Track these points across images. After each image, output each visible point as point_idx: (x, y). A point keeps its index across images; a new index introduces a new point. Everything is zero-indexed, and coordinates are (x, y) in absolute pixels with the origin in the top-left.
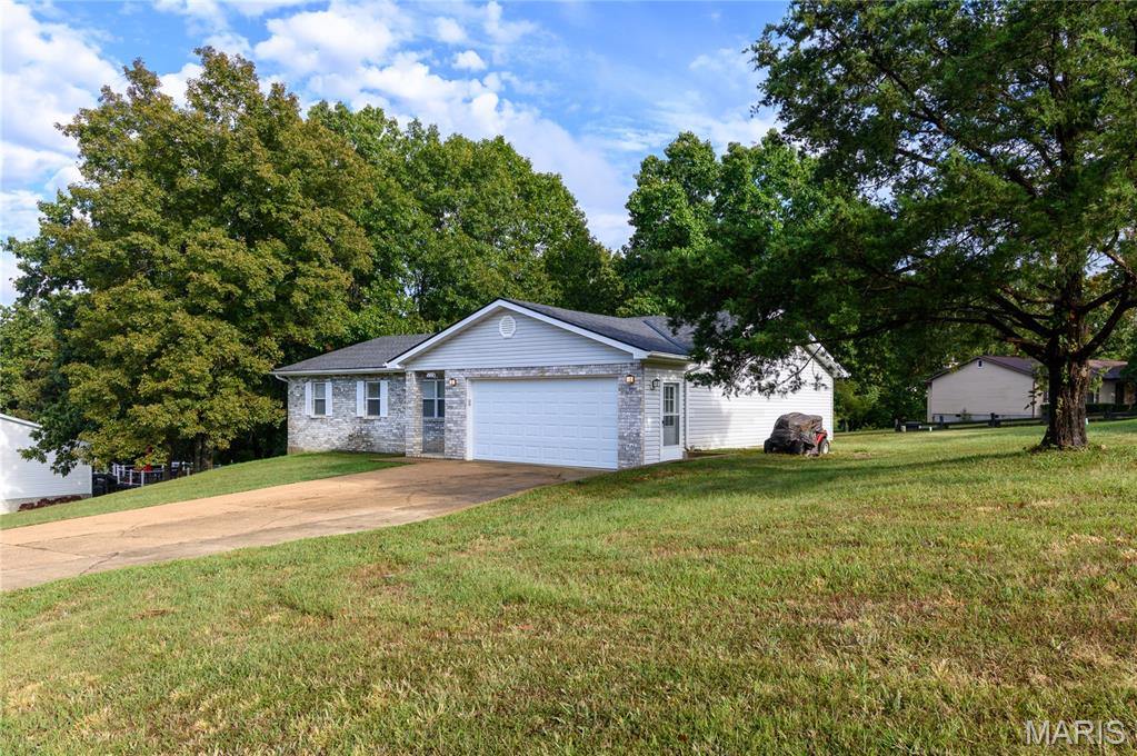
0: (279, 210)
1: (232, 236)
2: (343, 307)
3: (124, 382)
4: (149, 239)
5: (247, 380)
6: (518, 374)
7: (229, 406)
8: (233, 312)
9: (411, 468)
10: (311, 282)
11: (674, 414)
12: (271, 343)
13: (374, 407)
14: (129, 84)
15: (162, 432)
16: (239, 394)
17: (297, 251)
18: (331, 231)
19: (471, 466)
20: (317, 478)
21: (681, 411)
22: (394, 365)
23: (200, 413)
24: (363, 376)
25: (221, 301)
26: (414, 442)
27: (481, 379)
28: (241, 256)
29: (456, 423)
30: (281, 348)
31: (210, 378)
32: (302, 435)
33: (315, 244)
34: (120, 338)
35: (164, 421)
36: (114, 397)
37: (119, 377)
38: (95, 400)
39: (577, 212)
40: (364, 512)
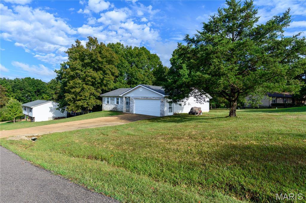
0: (101, 65)
1: (93, 70)
2: (113, 83)
3: (75, 97)
4: (79, 71)
5: (95, 97)
6: (143, 98)
7: (92, 102)
8: (93, 84)
9: (124, 115)
10: (107, 79)
11: (171, 106)
12: (99, 90)
13: (118, 103)
14: (76, 43)
15: (80, 106)
16: (94, 99)
17: (105, 73)
18: (111, 69)
19: (135, 115)
20: (107, 116)
21: (173, 106)
22: (121, 96)
23: (87, 103)
24: (116, 97)
25: (91, 82)
26: (124, 110)
27: (136, 99)
28: (95, 74)
29: (132, 107)
30: (101, 91)
31: (89, 96)
32: (105, 107)
33: (108, 72)
34: (74, 89)
35: (81, 104)
36: (73, 100)
37: (73, 96)
38: (70, 100)
39: (160, 61)
40: (114, 123)
